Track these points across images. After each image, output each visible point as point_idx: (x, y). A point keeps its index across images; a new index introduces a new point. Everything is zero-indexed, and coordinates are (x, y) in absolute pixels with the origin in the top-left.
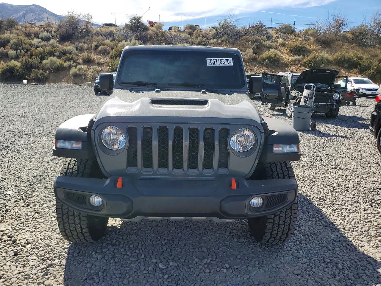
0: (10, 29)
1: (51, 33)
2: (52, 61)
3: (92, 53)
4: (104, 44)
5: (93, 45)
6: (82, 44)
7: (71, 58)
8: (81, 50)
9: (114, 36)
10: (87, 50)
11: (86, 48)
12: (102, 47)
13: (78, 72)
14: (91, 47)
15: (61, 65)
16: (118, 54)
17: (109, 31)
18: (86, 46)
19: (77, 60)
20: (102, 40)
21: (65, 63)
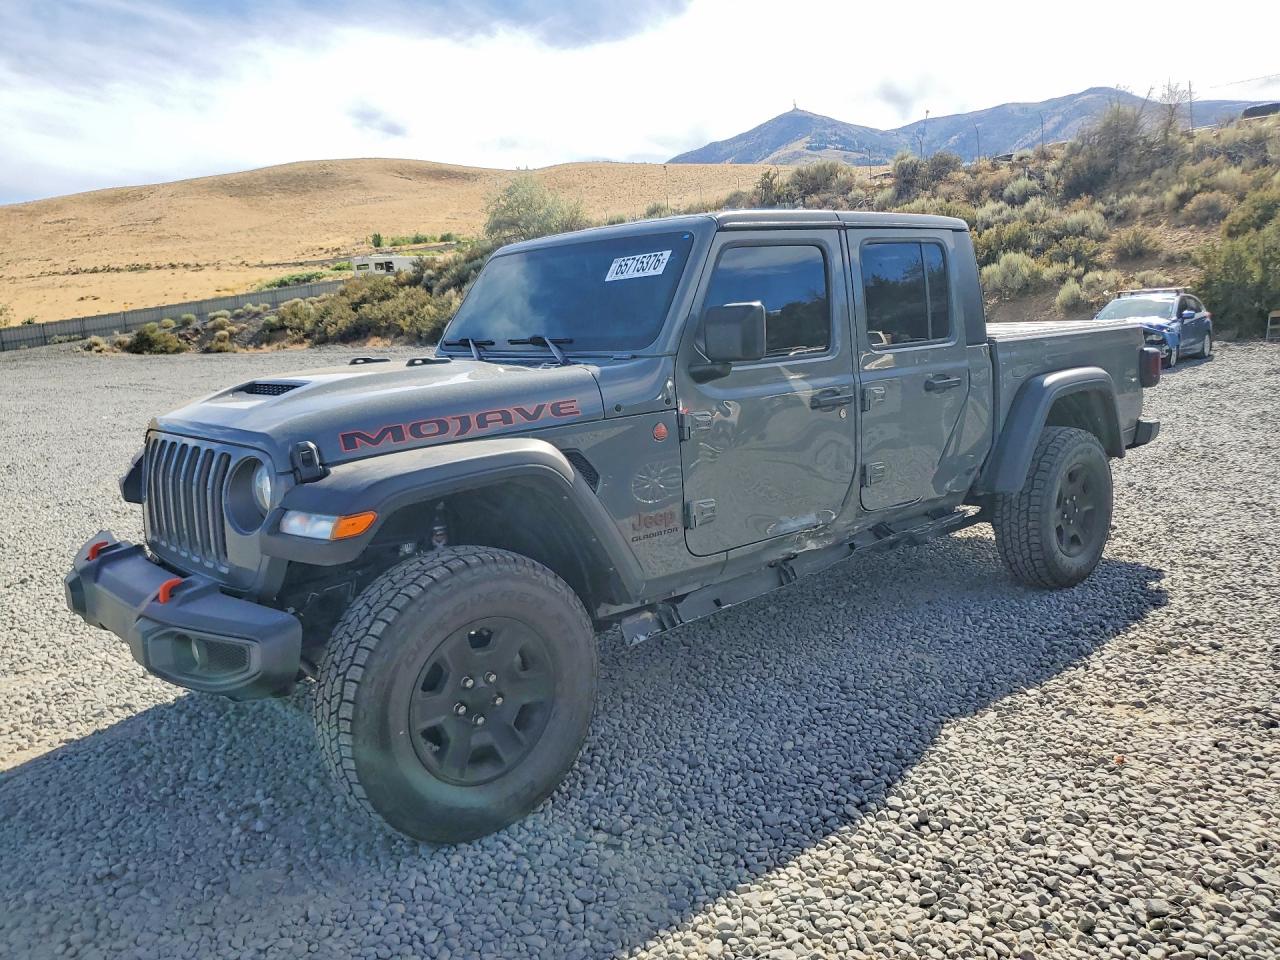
0: (934, 183)
1: (1042, 179)
2: (1008, 265)
3: (1160, 224)
4: (1210, 188)
5: (1169, 197)
6: (1133, 197)
7: (1073, 249)
8: (1123, 218)
9: (1266, 151)
10: (1145, 215)
11: (1143, 209)
12: (1202, 197)
13: (1083, 295)
14: (1163, 205)
15: (1036, 275)
16: (1255, 216)
17: (1251, 133)
18: (1145, 202)
19: (1097, 253)
20: (1209, 173)
21: (1048, 269)
